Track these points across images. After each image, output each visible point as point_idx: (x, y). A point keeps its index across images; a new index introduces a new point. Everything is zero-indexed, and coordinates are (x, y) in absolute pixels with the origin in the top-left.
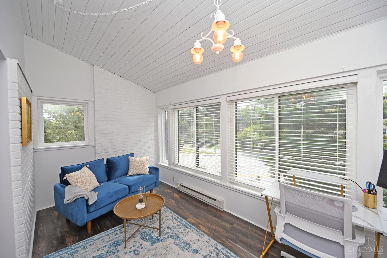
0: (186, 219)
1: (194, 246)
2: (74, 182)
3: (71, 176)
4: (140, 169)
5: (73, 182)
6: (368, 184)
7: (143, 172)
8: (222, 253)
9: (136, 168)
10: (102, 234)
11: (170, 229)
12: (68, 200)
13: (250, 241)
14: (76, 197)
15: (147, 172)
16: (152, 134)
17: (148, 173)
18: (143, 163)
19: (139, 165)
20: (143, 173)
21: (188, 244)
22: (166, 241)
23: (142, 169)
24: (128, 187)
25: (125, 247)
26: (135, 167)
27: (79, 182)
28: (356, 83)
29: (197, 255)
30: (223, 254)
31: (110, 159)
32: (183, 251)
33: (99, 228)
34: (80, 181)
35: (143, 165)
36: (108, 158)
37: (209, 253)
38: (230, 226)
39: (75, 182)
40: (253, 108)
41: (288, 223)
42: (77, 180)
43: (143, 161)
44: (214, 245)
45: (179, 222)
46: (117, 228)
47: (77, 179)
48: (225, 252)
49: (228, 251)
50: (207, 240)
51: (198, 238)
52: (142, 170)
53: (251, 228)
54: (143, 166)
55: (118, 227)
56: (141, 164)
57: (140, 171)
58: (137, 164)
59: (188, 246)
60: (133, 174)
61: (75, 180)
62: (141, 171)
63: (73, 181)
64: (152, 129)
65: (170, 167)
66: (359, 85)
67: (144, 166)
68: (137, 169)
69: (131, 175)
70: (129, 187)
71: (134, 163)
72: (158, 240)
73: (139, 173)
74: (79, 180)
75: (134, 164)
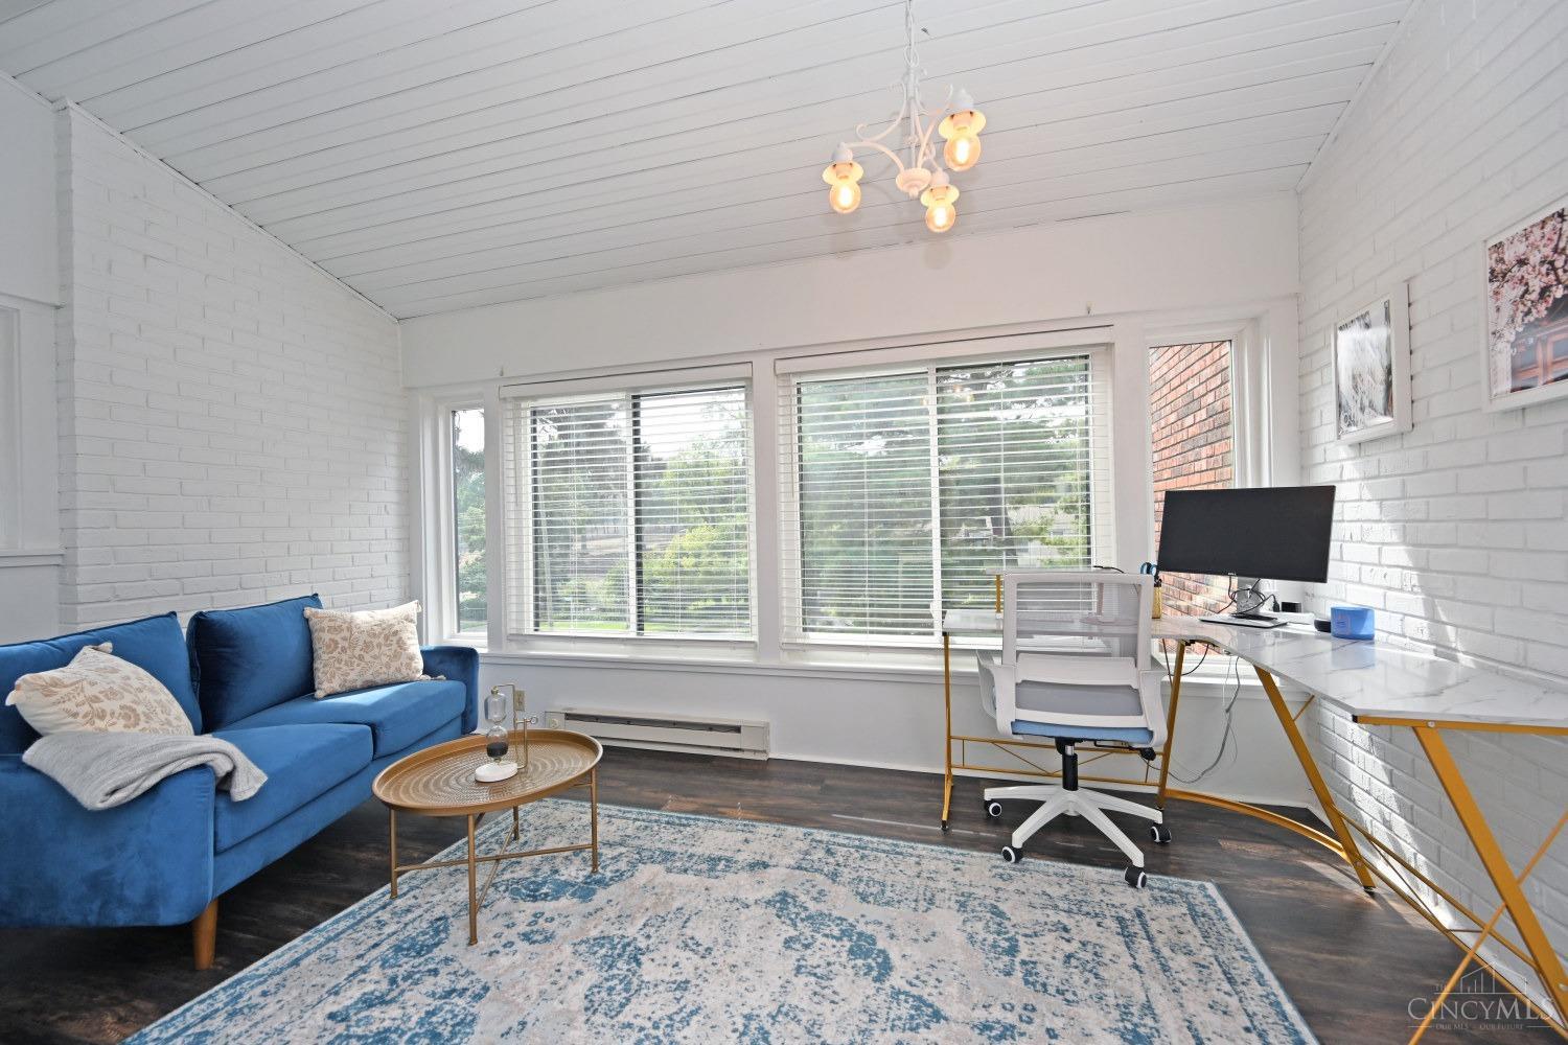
0: (658, 807)
1: (744, 857)
2: (75, 715)
3: (56, 685)
4: (385, 659)
5: (71, 719)
6: (1146, 567)
7: (398, 670)
8: (839, 845)
9: (361, 658)
10: (295, 946)
11: (621, 845)
12: (114, 792)
13: (890, 802)
14: (162, 767)
15: (418, 671)
16: (388, 513)
17: (420, 675)
18: (396, 633)
19: (376, 641)
20: (399, 677)
21: (720, 859)
22: (632, 876)
23: (395, 656)
24: (369, 728)
25: (473, 940)
26: (357, 652)
27: (113, 714)
28: (1109, 346)
29: (768, 870)
30: (844, 846)
31: (214, 616)
32: (717, 877)
33: (251, 937)
34: (118, 711)
35: (395, 639)
36: (201, 614)
37: (802, 856)
38: (819, 788)
39: (85, 716)
40: (702, 459)
41: (1024, 681)
42: (95, 705)
43: (393, 622)
44: (802, 837)
45: (636, 820)
46: (361, 908)
47: (96, 699)
48: (846, 842)
49: (853, 836)
50: (774, 832)
51: (740, 836)
52: (395, 665)
53: (876, 777)
54: (394, 647)
55: (365, 905)
56: (387, 638)
57: (384, 669)
58: (364, 637)
59: (723, 862)
60: (348, 684)
61: (86, 708)
62: (388, 666)
63: (75, 710)
64: (385, 489)
65: (497, 652)
66: (1118, 349)
67: (401, 644)
68: (367, 658)
69: (339, 689)
70: (373, 726)
71: (346, 634)
72: (598, 882)
73: (378, 680)
74: (108, 705)
75: (344, 639)
